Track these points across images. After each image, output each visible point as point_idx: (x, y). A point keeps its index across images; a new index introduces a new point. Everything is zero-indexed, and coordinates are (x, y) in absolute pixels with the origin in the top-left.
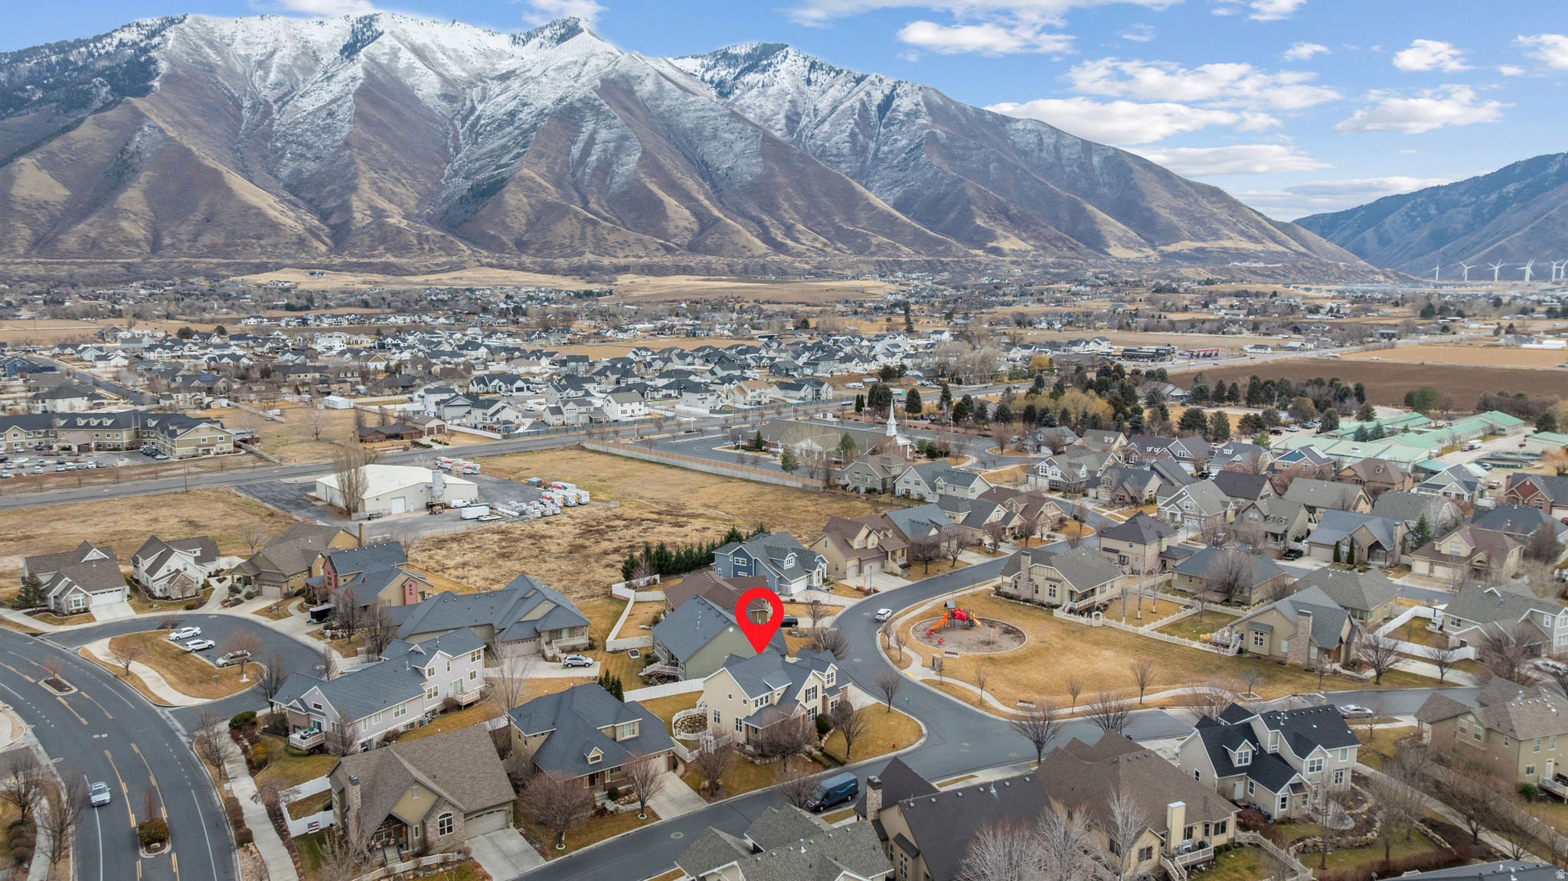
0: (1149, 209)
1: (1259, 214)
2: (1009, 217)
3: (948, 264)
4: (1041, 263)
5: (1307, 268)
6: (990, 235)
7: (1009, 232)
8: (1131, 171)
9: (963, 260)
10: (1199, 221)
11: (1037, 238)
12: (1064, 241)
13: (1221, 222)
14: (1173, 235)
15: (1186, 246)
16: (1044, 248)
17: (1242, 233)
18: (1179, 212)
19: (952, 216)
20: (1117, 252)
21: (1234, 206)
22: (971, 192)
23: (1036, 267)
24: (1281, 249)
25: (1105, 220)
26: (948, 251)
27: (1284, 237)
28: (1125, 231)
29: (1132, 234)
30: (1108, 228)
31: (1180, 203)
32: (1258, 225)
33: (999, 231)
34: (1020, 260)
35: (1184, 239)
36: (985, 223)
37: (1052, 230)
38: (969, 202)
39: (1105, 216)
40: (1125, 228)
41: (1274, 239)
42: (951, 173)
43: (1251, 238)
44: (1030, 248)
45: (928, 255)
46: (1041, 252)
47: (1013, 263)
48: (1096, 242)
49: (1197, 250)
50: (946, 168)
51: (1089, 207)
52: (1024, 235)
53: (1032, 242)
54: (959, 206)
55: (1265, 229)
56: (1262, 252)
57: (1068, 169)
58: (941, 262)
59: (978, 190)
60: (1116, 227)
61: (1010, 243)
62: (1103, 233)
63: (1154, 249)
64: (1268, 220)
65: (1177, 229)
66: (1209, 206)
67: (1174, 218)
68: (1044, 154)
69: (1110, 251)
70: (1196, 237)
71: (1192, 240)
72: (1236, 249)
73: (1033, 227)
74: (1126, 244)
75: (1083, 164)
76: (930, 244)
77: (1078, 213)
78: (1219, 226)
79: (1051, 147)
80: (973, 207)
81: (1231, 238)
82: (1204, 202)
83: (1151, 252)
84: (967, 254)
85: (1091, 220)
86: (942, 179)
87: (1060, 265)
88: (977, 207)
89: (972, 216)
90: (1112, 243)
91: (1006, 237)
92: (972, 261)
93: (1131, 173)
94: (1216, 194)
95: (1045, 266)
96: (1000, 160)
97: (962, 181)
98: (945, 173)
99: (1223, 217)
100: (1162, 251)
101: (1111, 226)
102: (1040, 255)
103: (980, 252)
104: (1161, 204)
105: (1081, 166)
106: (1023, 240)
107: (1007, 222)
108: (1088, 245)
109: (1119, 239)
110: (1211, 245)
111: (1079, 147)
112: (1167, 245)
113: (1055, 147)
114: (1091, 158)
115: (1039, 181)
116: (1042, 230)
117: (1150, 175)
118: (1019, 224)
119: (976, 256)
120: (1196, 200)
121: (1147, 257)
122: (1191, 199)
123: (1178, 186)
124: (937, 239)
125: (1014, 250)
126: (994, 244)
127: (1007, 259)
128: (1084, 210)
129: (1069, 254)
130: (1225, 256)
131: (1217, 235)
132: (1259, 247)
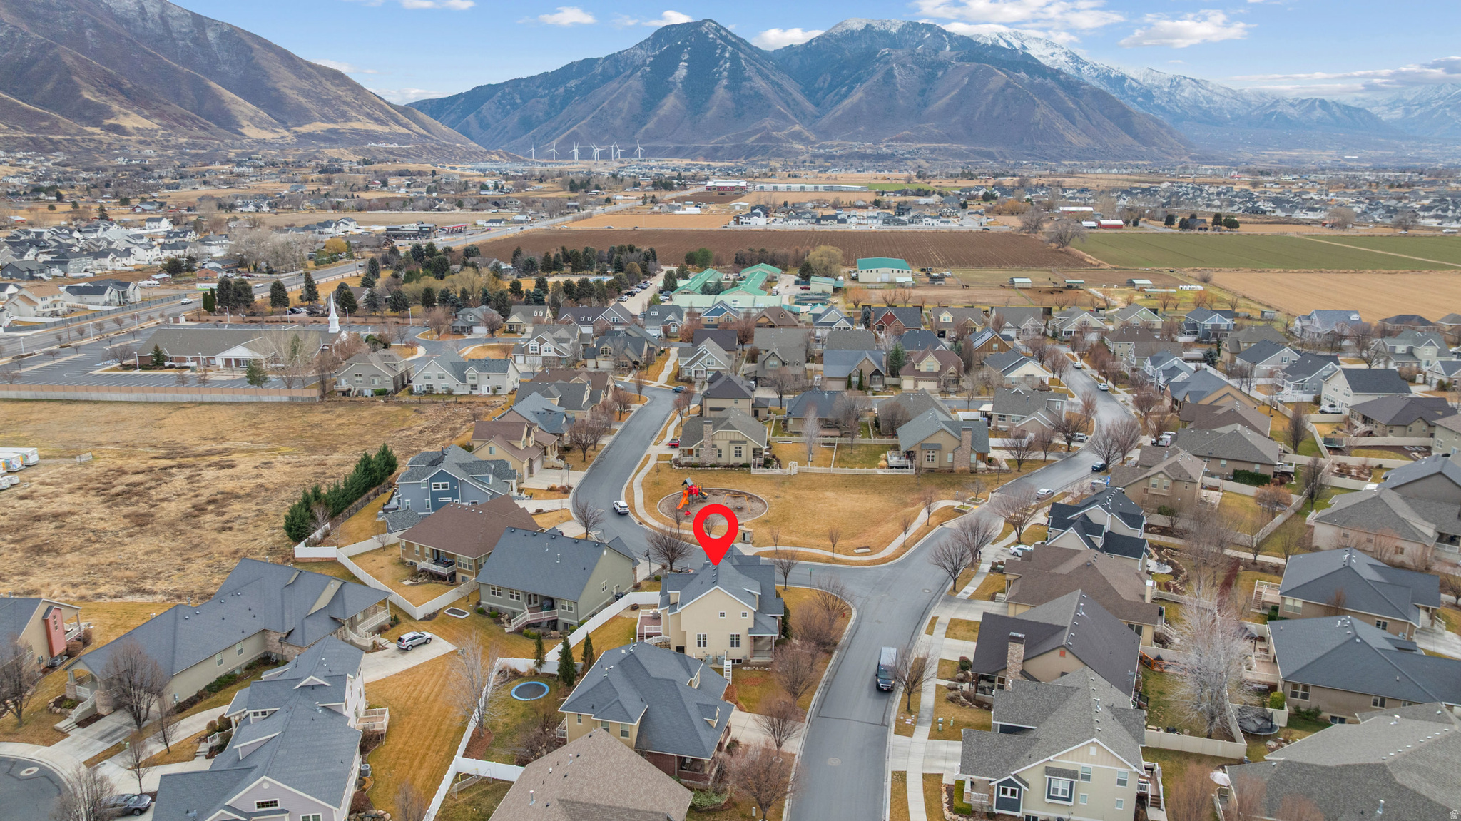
0: (276, 90)
1: (381, 98)
2: (122, 92)
3: (59, 142)
4: (173, 142)
5: (435, 149)
6: (106, 112)
7: (127, 108)
8: (251, 50)
9: (78, 138)
10: (327, 103)
11: (161, 116)
12: (193, 120)
13: (348, 104)
14: (304, 116)
15: (318, 127)
16: (172, 128)
17: (368, 116)
18: (307, 94)
19: (49, 86)
20: (252, 132)
21: (357, 89)
22: (68, 60)
23: (167, 148)
24: (406, 131)
25: (233, 99)
26: (55, 127)
27: (406, 120)
28: (256, 112)
29: (263, 114)
30: (237, 107)
31: (305, 84)
32: (381, 108)
33: (115, 107)
34: (148, 139)
35: (315, 120)
36: (95, 96)
37: (176, 108)
38: (69, 71)
39: (233, 96)
40: (254, 108)
41: (398, 122)
42: (34, 35)
43: (377, 120)
44: (156, 127)
45: (28, 131)
46: (170, 131)
47: (141, 142)
48: (228, 122)
49: (330, 131)
50: (24, 27)
51: (213, 85)
52: (146, 113)
53: (157, 121)
54: (55, 77)
55: (388, 112)
56: (389, 133)
57: (181, 43)
58: (50, 140)
59: (77, 58)
60: (246, 107)
61: (132, 121)
62: (234, 113)
63: (288, 130)
64: (389, 104)
65: (308, 110)
66: (334, 89)
67: (301, 99)
68: (150, 25)
69: (244, 131)
70: (327, 119)
71: (323, 122)
72: (366, 131)
73: (154, 104)
74: (260, 125)
75: (198, 38)
76: (28, 119)
77: (203, 93)
78: (346, 108)
79: (156, 17)
80: (76, 79)
81: (359, 120)
82: (328, 85)
83: (286, 133)
84: (80, 132)
85: (218, 100)
86: (23, 41)
87: (195, 146)
88: (81, 78)
89: (76, 89)
90: (245, 123)
91: (125, 114)
92: (91, 140)
93: (251, 52)
94: (337, 77)
95: (178, 146)
96: (96, 26)
97: (52, 46)
98: (26, 34)
99: (349, 99)
100: (295, 132)
101: (242, 107)
102: (170, 135)
103: (97, 130)
104: (287, 84)
105: (195, 40)
106: (146, 117)
107: (122, 98)
108: (220, 125)
109: (251, 119)
110: (341, 126)
111: (190, 20)
112: (300, 126)
113: (161, 18)
114: (206, 34)
115: (151, 54)
116: (166, 108)
117: (271, 55)
118: (137, 100)
119: (94, 134)
120: (320, 82)
121: (282, 137)
122: (316, 82)
123: (301, 68)
124: (36, 113)
125: (138, 129)
126: (112, 121)
127: (133, 138)
128: (208, 87)
129: (202, 134)
130: (358, 137)
131: (348, 119)
132: (386, 130)
